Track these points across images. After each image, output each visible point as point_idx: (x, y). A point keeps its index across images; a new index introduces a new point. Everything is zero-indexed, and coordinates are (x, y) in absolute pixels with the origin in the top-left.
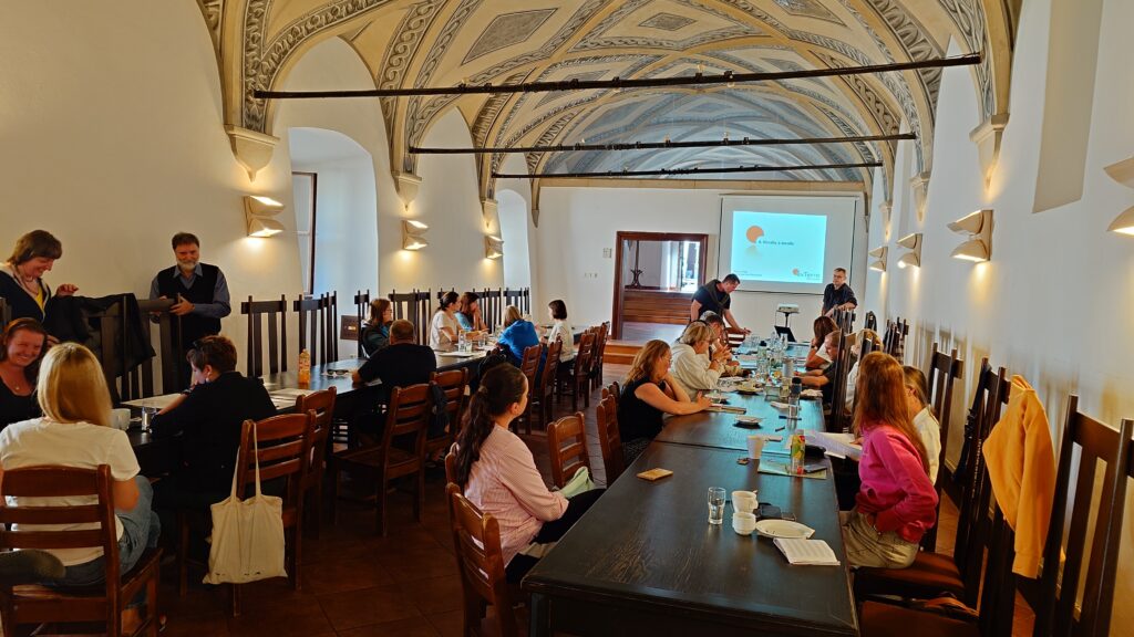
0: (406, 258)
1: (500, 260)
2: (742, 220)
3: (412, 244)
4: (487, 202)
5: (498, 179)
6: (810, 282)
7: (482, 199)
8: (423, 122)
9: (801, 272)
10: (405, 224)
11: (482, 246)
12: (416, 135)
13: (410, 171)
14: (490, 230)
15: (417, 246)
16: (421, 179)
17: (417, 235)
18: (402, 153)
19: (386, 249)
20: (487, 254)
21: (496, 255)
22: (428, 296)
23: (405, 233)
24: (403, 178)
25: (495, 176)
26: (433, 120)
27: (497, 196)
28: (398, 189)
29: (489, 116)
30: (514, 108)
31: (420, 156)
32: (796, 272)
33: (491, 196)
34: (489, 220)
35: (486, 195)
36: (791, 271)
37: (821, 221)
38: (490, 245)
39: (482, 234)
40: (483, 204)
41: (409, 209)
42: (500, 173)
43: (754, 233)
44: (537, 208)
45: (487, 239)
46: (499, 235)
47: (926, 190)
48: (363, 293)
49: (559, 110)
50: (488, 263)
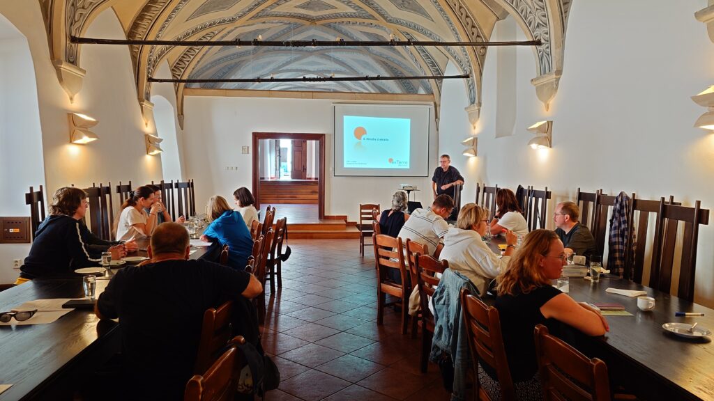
0: (74, 152)
1: (158, 156)
2: (350, 123)
3: (80, 138)
4: (145, 104)
5: (153, 83)
6: (400, 167)
7: (140, 100)
8: (84, 12)
9: (394, 161)
10: (71, 116)
11: (143, 144)
12: (77, 25)
13: (73, 61)
14: (148, 129)
15: (86, 139)
16: (84, 72)
17: (86, 128)
18: (62, 42)
19: (51, 142)
20: (148, 151)
21: (156, 152)
22: (108, 190)
23: (71, 127)
24: (65, 67)
25: (150, 80)
26: (95, 12)
27: (152, 98)
28: (60, 79)
29: (145, 23)
30: (170, 17)
31: (83, 46)
32: (391, 160)
33: (148, 99)
34: (148, 120)
35: (143, 98)
36: (388, 160)
37: (406, 123)
38: (150, 143)
39: (144, 132)
40: (141, 105)
41: (75, 101)
42: (155, 77)
43: (360, 132)
44: (182, 114)
45: (147, 137)
46: (156, 134)
47: (557, 85)
48: (36, 189)
49: (205, 27)
50: (149, 159)
